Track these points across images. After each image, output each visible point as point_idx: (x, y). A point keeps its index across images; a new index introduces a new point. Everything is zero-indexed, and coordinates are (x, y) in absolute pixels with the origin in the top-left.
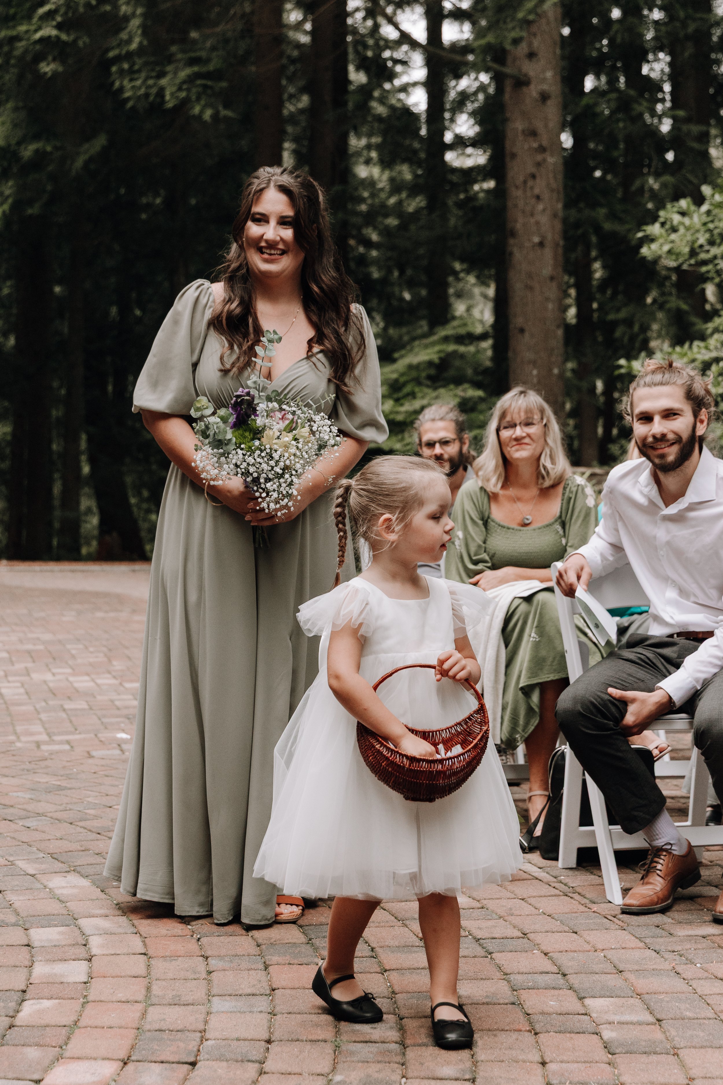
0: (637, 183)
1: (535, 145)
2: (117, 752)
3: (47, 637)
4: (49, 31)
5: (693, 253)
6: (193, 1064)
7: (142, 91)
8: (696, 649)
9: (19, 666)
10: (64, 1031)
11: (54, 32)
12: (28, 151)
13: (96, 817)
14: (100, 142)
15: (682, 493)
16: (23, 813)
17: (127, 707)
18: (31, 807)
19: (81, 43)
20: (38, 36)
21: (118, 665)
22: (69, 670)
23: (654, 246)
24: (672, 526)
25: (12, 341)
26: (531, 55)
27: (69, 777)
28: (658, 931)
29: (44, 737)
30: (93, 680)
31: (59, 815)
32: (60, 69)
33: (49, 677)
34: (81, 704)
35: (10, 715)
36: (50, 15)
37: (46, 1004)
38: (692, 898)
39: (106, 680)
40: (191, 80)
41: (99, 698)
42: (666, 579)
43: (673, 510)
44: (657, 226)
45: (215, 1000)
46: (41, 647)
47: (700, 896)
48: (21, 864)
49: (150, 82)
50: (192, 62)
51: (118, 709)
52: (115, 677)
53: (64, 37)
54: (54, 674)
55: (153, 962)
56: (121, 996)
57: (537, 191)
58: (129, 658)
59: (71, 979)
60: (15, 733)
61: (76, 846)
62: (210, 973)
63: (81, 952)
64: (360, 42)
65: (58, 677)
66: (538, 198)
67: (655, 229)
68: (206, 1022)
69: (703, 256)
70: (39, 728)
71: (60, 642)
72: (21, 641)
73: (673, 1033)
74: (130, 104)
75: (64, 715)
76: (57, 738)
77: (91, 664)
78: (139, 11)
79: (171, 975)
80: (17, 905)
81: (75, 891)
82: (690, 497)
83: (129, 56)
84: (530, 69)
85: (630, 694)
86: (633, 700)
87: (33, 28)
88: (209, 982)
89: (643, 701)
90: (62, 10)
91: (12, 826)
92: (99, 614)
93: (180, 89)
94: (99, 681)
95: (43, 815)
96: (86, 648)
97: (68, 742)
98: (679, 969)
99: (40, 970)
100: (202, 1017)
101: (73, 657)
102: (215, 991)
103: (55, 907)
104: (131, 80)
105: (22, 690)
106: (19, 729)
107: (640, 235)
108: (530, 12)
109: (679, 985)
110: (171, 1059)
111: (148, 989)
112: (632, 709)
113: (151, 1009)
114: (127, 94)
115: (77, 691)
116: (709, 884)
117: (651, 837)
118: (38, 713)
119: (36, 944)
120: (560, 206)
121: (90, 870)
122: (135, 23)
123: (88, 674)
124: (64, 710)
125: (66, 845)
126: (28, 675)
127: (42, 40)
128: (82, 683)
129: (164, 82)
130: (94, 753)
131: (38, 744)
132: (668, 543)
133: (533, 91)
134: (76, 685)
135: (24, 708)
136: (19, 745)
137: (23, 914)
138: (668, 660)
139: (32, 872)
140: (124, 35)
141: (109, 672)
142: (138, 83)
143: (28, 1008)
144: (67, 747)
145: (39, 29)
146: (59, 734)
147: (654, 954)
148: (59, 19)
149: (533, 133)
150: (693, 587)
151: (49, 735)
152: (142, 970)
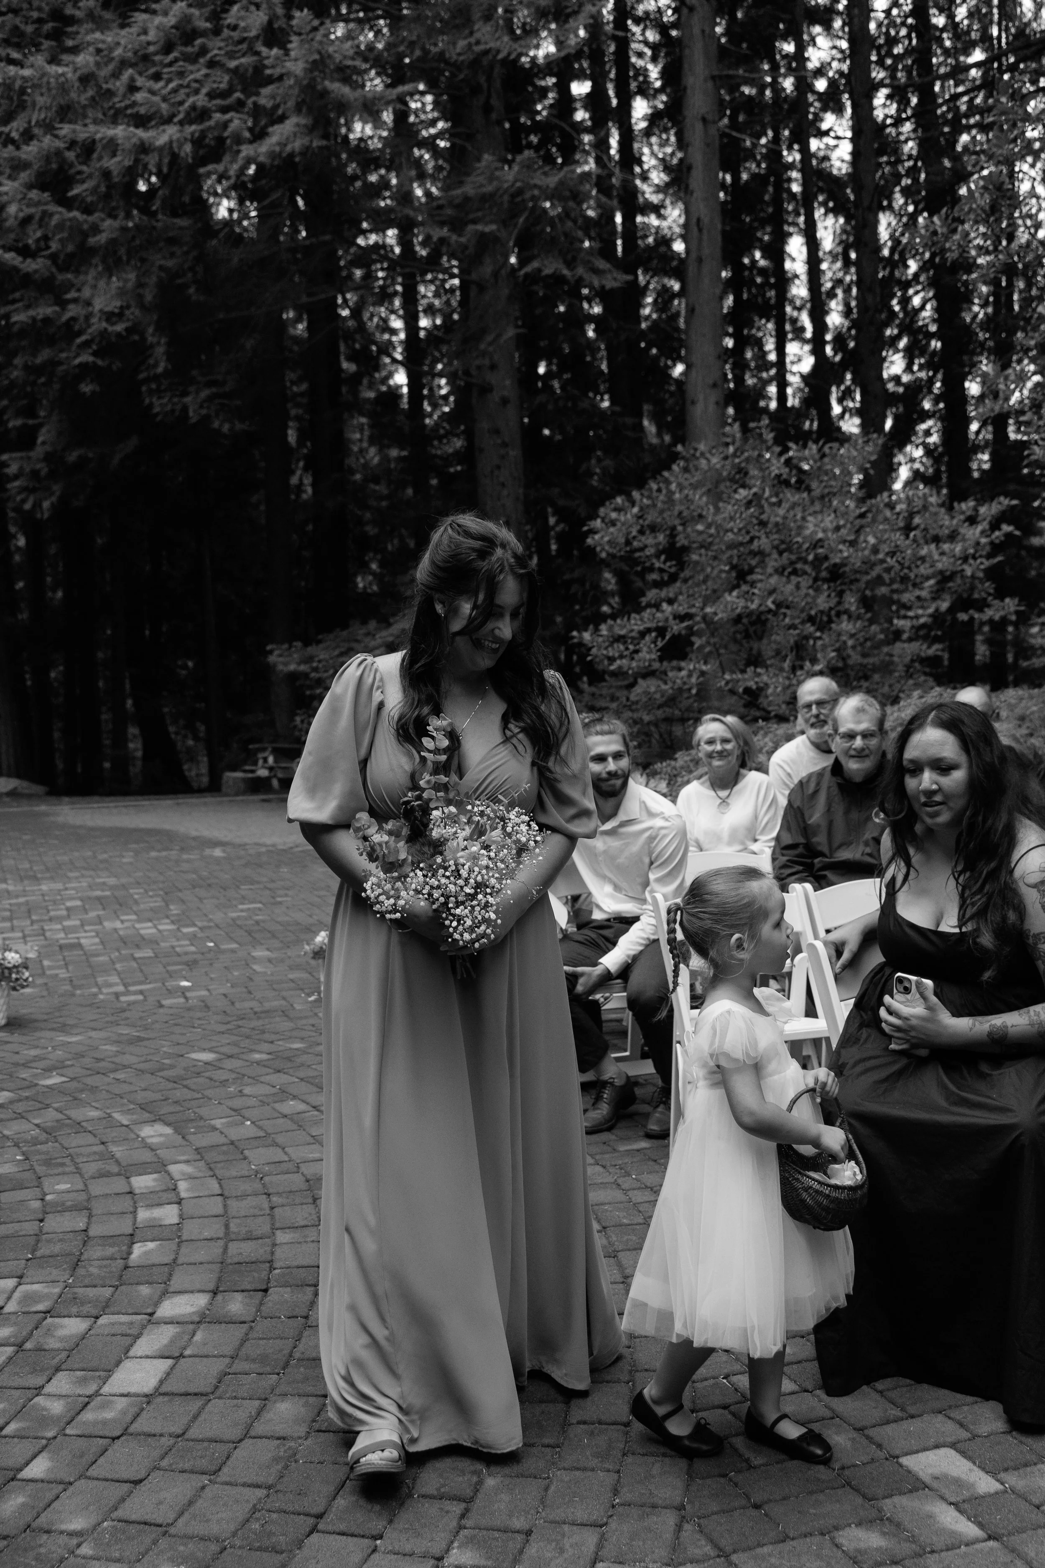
0: (584, 467)
1: (499, 441)
2: (182, 1000)
3: (112, 881)
4: (86, 358)
5: (628, 543)
6: (266, 1291)
7: (169, 407)
8: (627, 930)
9: (92, 914)
10: (166, 1269)
11: (91, 359)
12: (72, 457)
13: (172, 1067)
14: (133, 442)
15: (614, 814)
16: (112, 1066)
17: (186, 953)
18: (117, 1060)
19: (114, 367)
20: (77, 361)
21: (174, 909)
22: (134, 917)
23: (597, 537)
24: (608, 839)
25: (60, 594)
26: (493, 367)
27: (146, 1028)
28: (605, 1148)
29: (121, 988)
30: (155, 927)
31: (142, 1066)
32: (98, 389)
33: (118, 925)
34: (148, 953)
35: (90, 966)
36: (87, 344)
37: (151, 1245)
38: (631, 1116)
39: (166, 926)
40: (210, 399)
41: (163, 944)
42: (603, 877)
43: (608, 826)
44: (599, 521)
45: (278, 1233)
46: (108, 893)
47: (637, 1114)
48: (116, 1116)
49: (176, 400)
50: (210, 384)
51: (179, 955)
52: (173, 922)
53: (100, 362)
54: (122, 922)
55: (229, 1202)
56: (206, 1234)
57: (502, 479)
58: (183, 901)
59: (167, 1222)
60: (97, 985)
61: (158, 1096)
62: (272, 1208)
63: (171, 1196)
64: (349, 336)
65: (126, 924)
66: (503, 485)
67: (598, 523)
68: (272, 1253)
69: (636, 544)
70: (114, 979)
71: (123, 886)
72: (90, 887)
73: (614, 1238)
74: (159, 418)
75: (135, 965)
76: (132, 988)
77: (152, 909)
78: (163, 341)
79: (243, 1213)
80: (118, 1155)
81: (162, 1139)
82: (622, 817)
83: (156, 378)
84: (492, 378)
85: (580, 969)
86: (582, 974)
87: (72, 355)
88: (272, 1217)
89: (590, 975)
90: (97, 340)
91: (106, 1080)
92: (153, 854)
93: (201, 407)
94: (161, 927)
95: (129, 1067)
96: (146, 891)
97: (141, 992)
98: (620, 1181)
99: (143, 1215)
100: (268, 1249)
101: (136, 902)
102: (277, 1225)
103: (147, 1156)
104: (159, 398)
105: (97, 940)
106: (100, 980)
107: (585, 528)
108: (490, 344)
109: (619, 1195)
110: (249, 1287)
111: (227, 1226)
112: (581, 981)
113: (230, 1245)
114: (157, 410)
115: (143, 938)
116: (644, 1102)
117: (599, 1073)
118: (113, 963)
119: (137, 1191)
120: (521, 491)
121: (171, 1118)
122: (160, 350)
123: (150, 920)
124: (135, 959)
125: (150, 1096)
126: (101, 923)
127: (80, 365)
128: (147, 929)
129: (188, 400)
130: (164, 1002)
131: (117, 995)
132: (605, 852)
133: (496, 396)
134: (142, 932)
135: (101, 958)
136: (101, 997)
137: (124, 1164)
138: (607, 939)
139: (126, 1122)
140: (151, 361)
141: (167, 917)
142: (165, 401)
143: (138, 1250)
144: (141, 997)
145: (78, 355)
146: (134, 984)
147: (601, 1169)
148: (95, 347)
149: (497, 432)
150: (624, 885)
151: (125, 985)
152: (219, 1210)
